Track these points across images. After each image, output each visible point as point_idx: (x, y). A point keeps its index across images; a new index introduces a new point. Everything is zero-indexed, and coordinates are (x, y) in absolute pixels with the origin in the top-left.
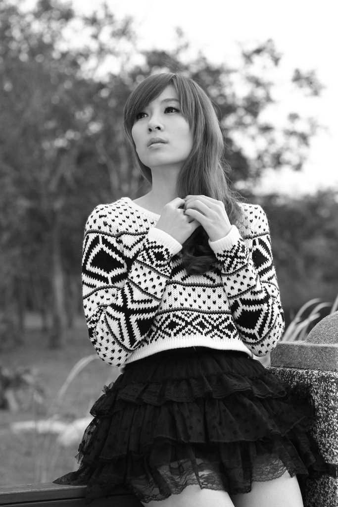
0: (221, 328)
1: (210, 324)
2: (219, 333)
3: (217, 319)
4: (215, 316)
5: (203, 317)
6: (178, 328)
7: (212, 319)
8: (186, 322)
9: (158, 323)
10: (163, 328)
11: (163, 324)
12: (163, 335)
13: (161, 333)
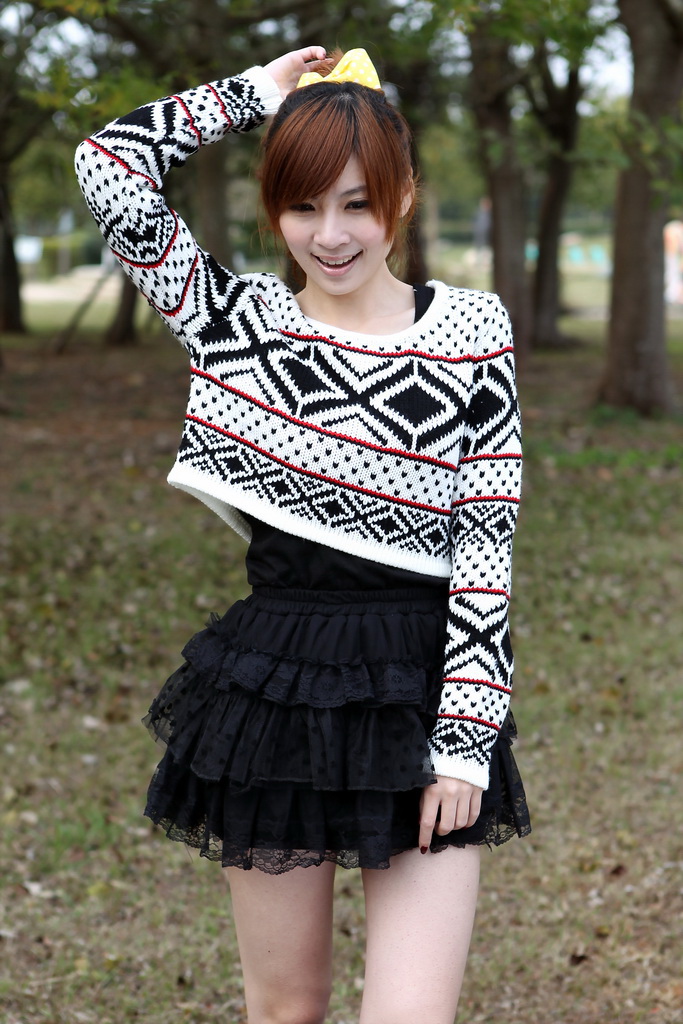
0: (370, 520)
1: (353, 509)
2: (363, 528)
3: (369, 505)
4: (366, 499)
5: (343, 495)
7: (360, 502)
8: (303, 494)
9: (261, 467)
10: (265, 481)
11: (268, 474)
12: (262, 492)
13: (259, 487)
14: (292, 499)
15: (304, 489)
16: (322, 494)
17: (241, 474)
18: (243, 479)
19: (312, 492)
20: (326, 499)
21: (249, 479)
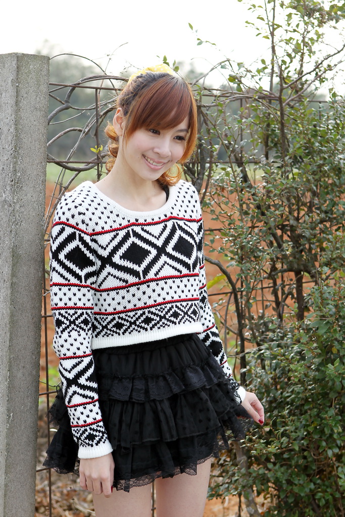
0: (189, 313)
1: (182, 311)
2: (188, 318)
6: (153, 323)
7: (183, 307)
8: (160, 316)
9: (132, 318)
10: (138, 323)
11: (137, 319)
12: (139, 329)
13: (136, 328)
14: (156, 322)
15: (160, 313)
16: (169, 311)
17: (124, 328)
18: (126, 330)
19: (164, 312)
20: (171, 312)
21: (129, 327)
